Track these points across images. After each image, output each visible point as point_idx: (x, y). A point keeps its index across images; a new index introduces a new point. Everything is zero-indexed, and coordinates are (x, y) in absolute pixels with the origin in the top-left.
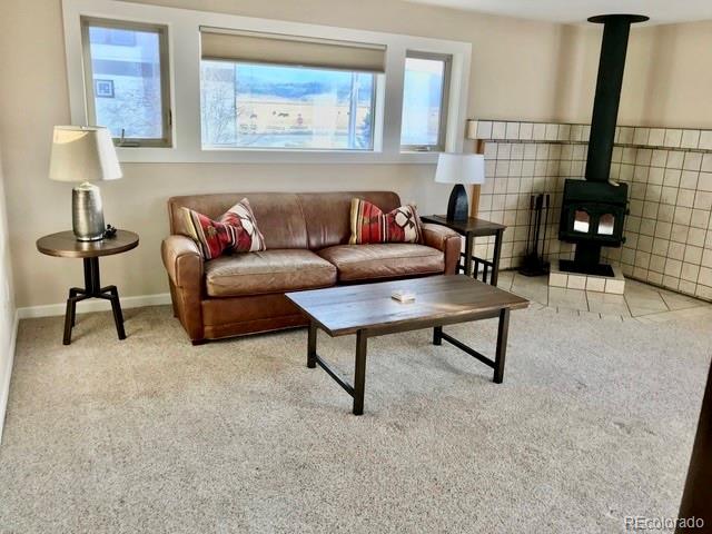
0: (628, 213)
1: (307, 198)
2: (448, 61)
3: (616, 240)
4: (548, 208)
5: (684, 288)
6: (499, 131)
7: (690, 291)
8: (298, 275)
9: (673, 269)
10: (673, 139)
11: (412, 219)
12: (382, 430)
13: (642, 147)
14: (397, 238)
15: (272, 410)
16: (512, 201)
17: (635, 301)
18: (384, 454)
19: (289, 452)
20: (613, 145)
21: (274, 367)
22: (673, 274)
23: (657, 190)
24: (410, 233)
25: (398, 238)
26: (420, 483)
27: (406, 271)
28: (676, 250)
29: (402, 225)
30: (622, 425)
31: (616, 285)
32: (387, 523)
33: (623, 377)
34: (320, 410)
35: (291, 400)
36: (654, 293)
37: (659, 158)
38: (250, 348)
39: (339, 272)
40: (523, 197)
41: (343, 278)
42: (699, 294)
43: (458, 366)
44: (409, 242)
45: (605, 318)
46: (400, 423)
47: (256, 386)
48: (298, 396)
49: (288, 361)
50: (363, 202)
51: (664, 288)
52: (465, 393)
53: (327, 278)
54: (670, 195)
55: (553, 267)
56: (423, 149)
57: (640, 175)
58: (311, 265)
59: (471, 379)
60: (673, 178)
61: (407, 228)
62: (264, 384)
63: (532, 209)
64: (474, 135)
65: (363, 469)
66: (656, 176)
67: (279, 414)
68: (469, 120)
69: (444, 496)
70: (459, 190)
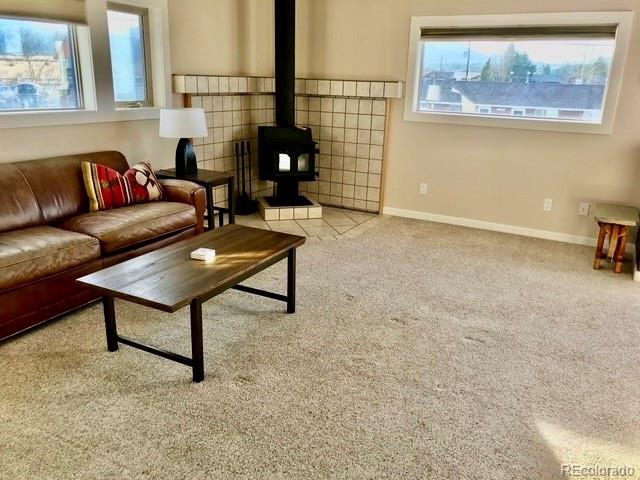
0: (318, 151)
1: (28, 167)
2: (144, 14)
3: (311, 174)
4: (249, 153)
5: (358, 205)
6: (203, 86)
7: (363, 207)
8: (61, 255)
9: (348, 192)
10: (337, 88)
11: (151, 177)
12: (232, 386)
13: (311, 96)
14: (141, 198)
15: (108, 407)
16: (219, 149)
17: (332, 221)
18: (252, 408)
19: (163, 442)
20: (294, 95)
21: (71, 362)
22: (350, 195)
23: (329, 130)
24: (154, 191)
25: (143, 198)
26: (301, 421)
27: (167, 231)
28: (349, 177)
29: (143, 183)
30: (397, 320)
31: (316, 211)
32: (304, 467)
33: (370, 283)
34: (159, 390)
35: (120, 391)
36: (339, 213)
37: (327, 105)
38: (22, 349)
39: (103, 244)
40: (227, 145)
41: (110, 248)
42: (369, 208)
43: (250, 308)
44: (154, 201)
45: (324, 239)
46: (244, 376)
47: (67, 388)
48: (124, 383)
49: (82, 351)
50: (95, 165)
51: (343, 208)
52: (274, 330)
53: (92, 252)
54: (338, 133)
55: (263, 204)
56: (134, 104)
57: (313, 119)
58: (72, 242)
59: (271, 316)
60: (339, 120)
61: (149, 186)
62: (74, 384)
63: (237, 155)
64: (182, 89)
65: (246, 429)
66: (327, 119)
67: (119, 409)
68: (174, 75)
69: (328, 423)
70: (184, 143)
